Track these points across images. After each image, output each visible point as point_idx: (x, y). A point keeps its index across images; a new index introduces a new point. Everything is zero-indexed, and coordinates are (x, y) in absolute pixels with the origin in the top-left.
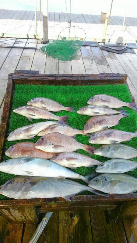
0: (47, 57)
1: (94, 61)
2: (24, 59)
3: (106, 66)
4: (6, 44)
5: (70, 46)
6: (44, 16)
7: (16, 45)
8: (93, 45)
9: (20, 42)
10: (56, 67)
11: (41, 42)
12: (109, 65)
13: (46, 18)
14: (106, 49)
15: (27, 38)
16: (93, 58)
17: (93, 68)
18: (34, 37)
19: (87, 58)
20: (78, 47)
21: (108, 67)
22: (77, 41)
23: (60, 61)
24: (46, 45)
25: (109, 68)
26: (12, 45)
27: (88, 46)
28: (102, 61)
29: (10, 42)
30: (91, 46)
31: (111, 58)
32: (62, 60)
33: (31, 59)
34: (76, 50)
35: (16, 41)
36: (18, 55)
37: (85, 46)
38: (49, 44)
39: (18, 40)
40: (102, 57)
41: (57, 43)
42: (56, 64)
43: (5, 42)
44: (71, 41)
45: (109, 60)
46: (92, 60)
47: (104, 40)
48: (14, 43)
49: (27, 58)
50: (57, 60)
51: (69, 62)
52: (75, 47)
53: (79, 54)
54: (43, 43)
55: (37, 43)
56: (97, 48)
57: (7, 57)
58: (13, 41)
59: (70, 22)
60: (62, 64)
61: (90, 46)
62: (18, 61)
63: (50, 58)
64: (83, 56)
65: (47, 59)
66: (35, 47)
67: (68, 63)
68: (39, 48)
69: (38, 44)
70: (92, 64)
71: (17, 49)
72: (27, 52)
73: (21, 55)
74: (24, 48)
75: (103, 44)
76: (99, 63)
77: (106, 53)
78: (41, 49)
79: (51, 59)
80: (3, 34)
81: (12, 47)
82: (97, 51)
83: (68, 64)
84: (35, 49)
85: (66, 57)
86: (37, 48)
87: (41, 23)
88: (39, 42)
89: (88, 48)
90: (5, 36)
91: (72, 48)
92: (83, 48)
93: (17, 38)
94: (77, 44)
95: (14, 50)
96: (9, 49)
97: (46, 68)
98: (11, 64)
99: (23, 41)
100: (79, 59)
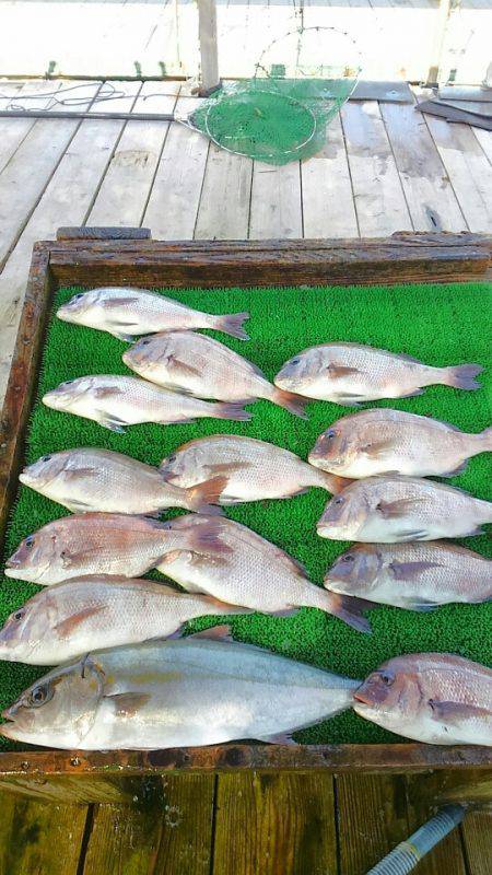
0: (212, 152)
1: (390, 162)
2: (125, 163)
3: (439, 182)
4: (62, 103)
5: (301, 104)
7: (99, 108)
8: (390, 96)
9: (115, 95)
10: (243, 189)
11: (193, 93)
12: (448, 179)
14: (443, 111)
16: (388, 150)
17: (387, 192)
19: (363, 150)
20: (332, 104)
21: (443, 187)
22: (329, 84)
23: (260, 166)
24: (212, 102)
25: (449, 188)
26: (82, 109)
27: (369, 100)
28: (418, 164)
29: (76, 96)
30: (384, 102)
31: (460, 147)
32: (267, 160)
33: (153, 160)
34: (322, 120)
35: (98, 92)
36: (102, 145)
37: (359, 101)
38: (220, 100)
39: (107, 87)
40: (423, 143)
41: (251, 94)
42: (244, 177)
43: (60, 97)
45: (450, 157)
46: (383, 157)
47: (434, 71)
48: (93, 101)
49: (137, 155)
50: (247, 163)
51: (292, 169)
52: (320, 108)
53: (333, 133)
54: (200, 96)
55: (178, 97)
56: (405, 107)
57: (64, 154)
58: (90, 92)
59: (301, 11)
60: (267, 179)
61: (379, 102)
62: (103, 169)
63: (220, 155)
64: (348, 143)
65: (210, 159)
66: (170, 113)
67: (290, 173)
68: (182, 115)
69: (180, 100)
70: (383, 173)
71: (101, 122)
72: (132, 130)
73: (116, 146)
74: (128, 118)
75: (430, 91)
76: (410, 168)
77: (440, 128)
78: (191, 119)
79: (225, 156)
80: (53, 64)
81: (82, 117)
82: (403, 120)
83: (289, 177)
84: (170, 120)
85: (283, 149)
86: (175, 118)
88: (187, 89)
89: (371, 108)
90: (58, 71)
91: (306, 112)
92: (349, 110)
93: (104, 80)
94: (328, 94)
95: (89, 128)
96: (73, 124)
97: (206, 194)
98: (78, 183)
99: (128, 90)
100: (333, 156)
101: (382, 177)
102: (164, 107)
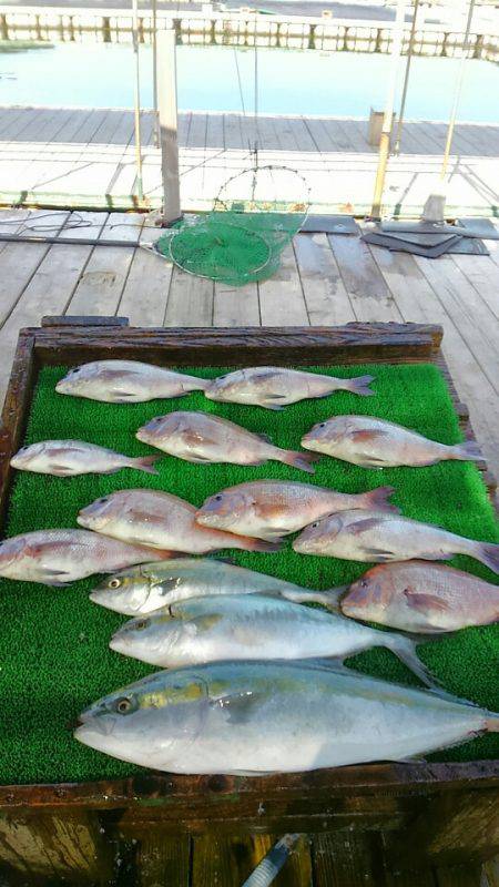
0: (176, 274)
1: (339, 284)
2: (93, 282)
3: (384, 302)
4: (32, 229)
5: (257, 233)
6: (164, 130)
7: (68, 234)
8: (338, 228)
9: (83, 224)
10: (206, 306)
11: (157, 224)
12: (392, 299)
13: (172, 134)
14: (386, 242)
15: (107, 207)
16: (336, 274)
17: (337, 309)
18: (130, 206)
19: (316, 274)
20: (285, 236)
21: (388, 305)
22: (282, 218)
23: (220, 287)
24: (174, 232)
25: (393, 305)
26: (52, 235)
27: (319, 232)
28: (366, 285)
29: (45, 224)
30: (332, 234)
31: (402, 272)
32: (227, 281)
33: (120, 280)
34: (276, 248)
35: (67, 221)
36: (71, 267)
37: (309, 233)
38: (182, 230)
39: (75, 216)
40: (368, 268)
41: (210, 224)
42: (206, 296)
43: (30, 224)
44: (260, 218)
45: (394, 281)
46: (333, 280)
47: (377, 207)
48: (62, 228)
49: (104, 276)
50: (208, 284)
51: (251, 289)
52: (274, 238)
53: (287, 260)
54: (163, 227)
55: (142, 227)
56: (351, 239)
57: (34, 273)
58: (59, 220)
59: (256, 152)
60: (226, 297)
61: (327, 233)
62: (74, 287)
63: (184, 277)
64: (301, 269)
65: (174, 280)
66: (135, 240)
67: (249, 293)
68: (146, 242)
69: (145, 230)
70: (333, 293)
71: (70, 247)
72: (104, 257)
73: (85, 268)
74: (96, 244)
75: (373, 224)
76: (358, 290)
77: (383, 256)
78: (156, 246)
79: (188, 278)
80: (24, 194)
81: (51, 242)
82: (351, 250)
83: (248, 297)
84: (136, 246)
85: (241, 272)
86: (141, 243)
87: (155, 155)
88: (149, 219)
89: (321, 239)
90: (30, 200)
91: (261, 241)
92: (301, 240)
93: (72, 210)
94: (281, 227)
95: (58, 253)
96: (44, 248)
97: (171, 310)
98: (48, 299)
99: (95, 219)
100: (288, 279)
101: (333, 296)
102: (130, 235)
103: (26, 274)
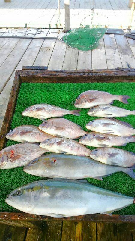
0: (68, 47)
1: (117, 50)
2: (44, 51)
3: (130, 56)
4: (27, 34)
5: (93, 34)
6: (65, 5)
7: (37, 36)
8: (117, 32)
9: (42, 32)
10: (76, 58)
11: (63, 32)
12: (133, 55)
13: (68, 6)
14: (132, 37)
15: (49, 27)
16: (116, 47)
17: (116, 58)
18: (56, 27)
19: (110, 47)
20: (101, 34)
21: (132, 57)
22: (100, 29)
23: (81, 51)
24: (68, 34)
26: (33, 36)
27: (112, 34)
28: (125, 51)
29: (31, 33)
30: (115, 34)
32: (82, 49)
33: (51, 50)
34: (98, 39)
36: (38, 46)
37: (109, 34)
38: (70, 34)
40: (126, 45)
41: (79, 32)
43: (27, 33)
44: (94, 30)
46: (115, 49)
47: (130, 27)
48: (36, 34)
49: (47, 48)
50: (77, 51)
51: (90, 52)
52: (98, 36)
53: (101, 43)
54: (65, 33)
55: (59, 33)
56: (121, 36)
57: (28, 48)
58: (35, 31)
59: (93, 10)
60: (82, 55)
61: (114, 34)
62: (38, 52)
64: (105, 45)
65: (67, 49)
68: (59, 38)
70: (115, 53)
71: (38, 40)
72: (47, 42)
73: (42, 46)
74: (45, 39)
75: (129, 31)
76: (123, 52)
77: (131, 41)
78: (62, 39)
79: (71, 49)
80: (26, 25)
81: (32, 38)
82: (121, 39)
83: (88, 54)
84: (56, 39)
85: (87, 47)
86: (58, 38)
87: (63, 11)
88: (61, 31)
89: (112, 36)
90: (27, 27)
91: (94, 37)
92: (106, 36)
93: (39, 29)
94: (100, 32)
95: (34, 41)
96: (30, 40)
97: (66, 59)
98: (31, 56)
99: (45, 31)
100: (101, 49)
101: (115, 55)
102: (55, 36)
103: (25, 48)
